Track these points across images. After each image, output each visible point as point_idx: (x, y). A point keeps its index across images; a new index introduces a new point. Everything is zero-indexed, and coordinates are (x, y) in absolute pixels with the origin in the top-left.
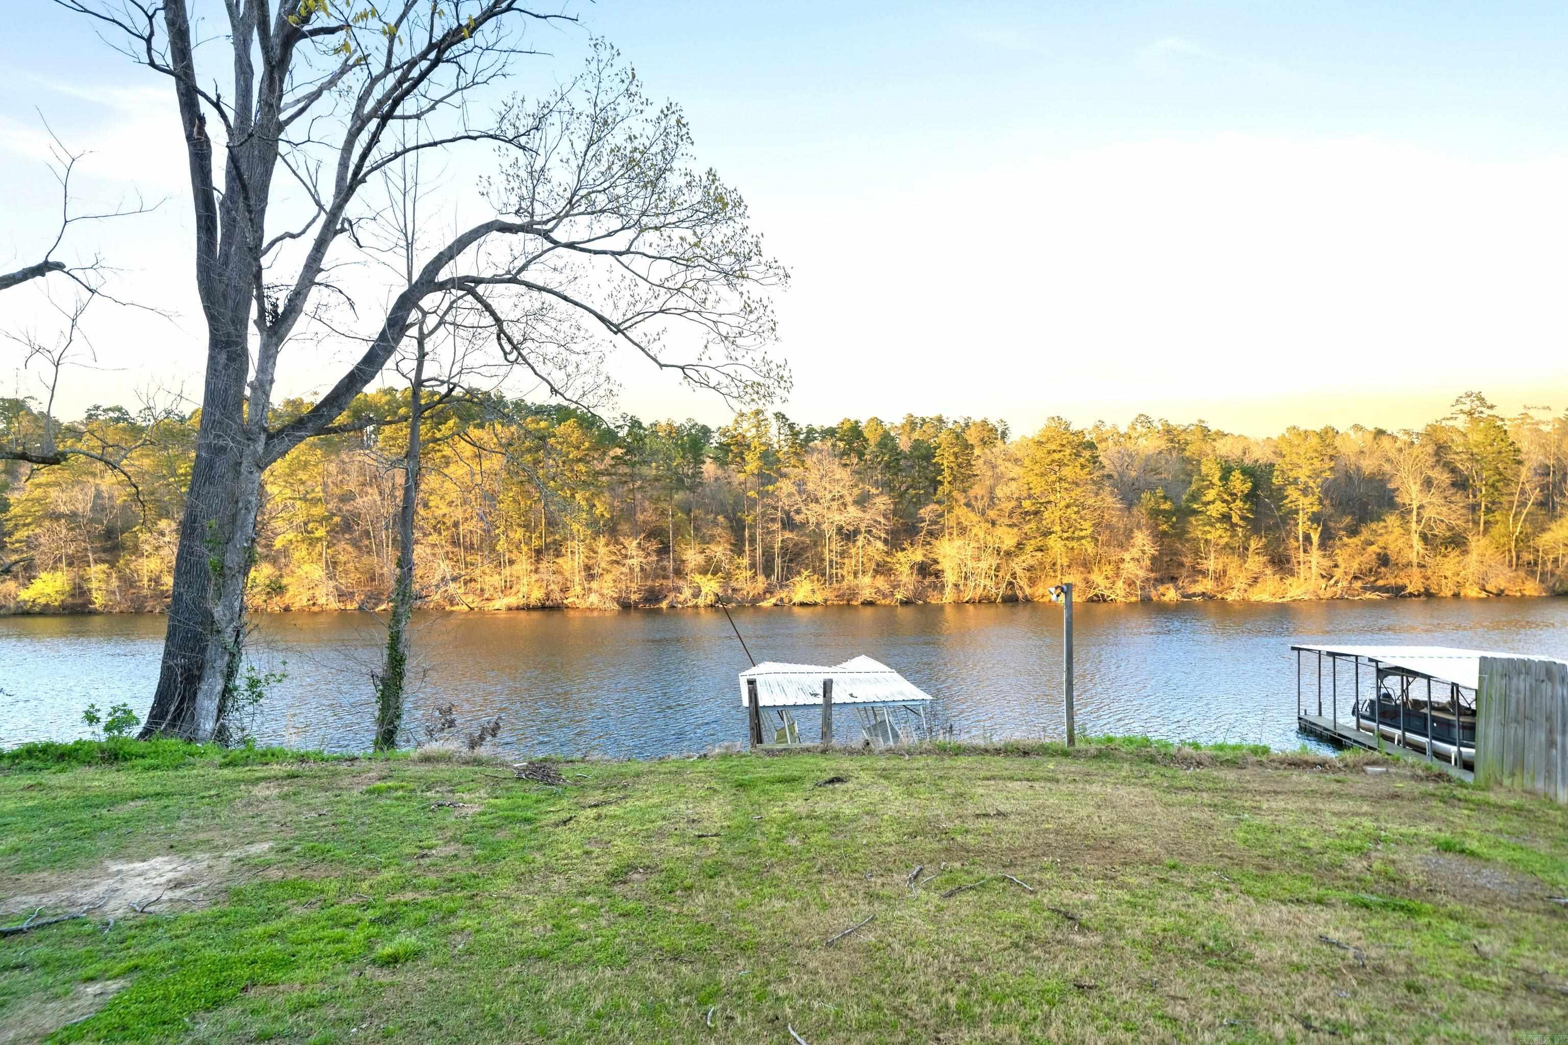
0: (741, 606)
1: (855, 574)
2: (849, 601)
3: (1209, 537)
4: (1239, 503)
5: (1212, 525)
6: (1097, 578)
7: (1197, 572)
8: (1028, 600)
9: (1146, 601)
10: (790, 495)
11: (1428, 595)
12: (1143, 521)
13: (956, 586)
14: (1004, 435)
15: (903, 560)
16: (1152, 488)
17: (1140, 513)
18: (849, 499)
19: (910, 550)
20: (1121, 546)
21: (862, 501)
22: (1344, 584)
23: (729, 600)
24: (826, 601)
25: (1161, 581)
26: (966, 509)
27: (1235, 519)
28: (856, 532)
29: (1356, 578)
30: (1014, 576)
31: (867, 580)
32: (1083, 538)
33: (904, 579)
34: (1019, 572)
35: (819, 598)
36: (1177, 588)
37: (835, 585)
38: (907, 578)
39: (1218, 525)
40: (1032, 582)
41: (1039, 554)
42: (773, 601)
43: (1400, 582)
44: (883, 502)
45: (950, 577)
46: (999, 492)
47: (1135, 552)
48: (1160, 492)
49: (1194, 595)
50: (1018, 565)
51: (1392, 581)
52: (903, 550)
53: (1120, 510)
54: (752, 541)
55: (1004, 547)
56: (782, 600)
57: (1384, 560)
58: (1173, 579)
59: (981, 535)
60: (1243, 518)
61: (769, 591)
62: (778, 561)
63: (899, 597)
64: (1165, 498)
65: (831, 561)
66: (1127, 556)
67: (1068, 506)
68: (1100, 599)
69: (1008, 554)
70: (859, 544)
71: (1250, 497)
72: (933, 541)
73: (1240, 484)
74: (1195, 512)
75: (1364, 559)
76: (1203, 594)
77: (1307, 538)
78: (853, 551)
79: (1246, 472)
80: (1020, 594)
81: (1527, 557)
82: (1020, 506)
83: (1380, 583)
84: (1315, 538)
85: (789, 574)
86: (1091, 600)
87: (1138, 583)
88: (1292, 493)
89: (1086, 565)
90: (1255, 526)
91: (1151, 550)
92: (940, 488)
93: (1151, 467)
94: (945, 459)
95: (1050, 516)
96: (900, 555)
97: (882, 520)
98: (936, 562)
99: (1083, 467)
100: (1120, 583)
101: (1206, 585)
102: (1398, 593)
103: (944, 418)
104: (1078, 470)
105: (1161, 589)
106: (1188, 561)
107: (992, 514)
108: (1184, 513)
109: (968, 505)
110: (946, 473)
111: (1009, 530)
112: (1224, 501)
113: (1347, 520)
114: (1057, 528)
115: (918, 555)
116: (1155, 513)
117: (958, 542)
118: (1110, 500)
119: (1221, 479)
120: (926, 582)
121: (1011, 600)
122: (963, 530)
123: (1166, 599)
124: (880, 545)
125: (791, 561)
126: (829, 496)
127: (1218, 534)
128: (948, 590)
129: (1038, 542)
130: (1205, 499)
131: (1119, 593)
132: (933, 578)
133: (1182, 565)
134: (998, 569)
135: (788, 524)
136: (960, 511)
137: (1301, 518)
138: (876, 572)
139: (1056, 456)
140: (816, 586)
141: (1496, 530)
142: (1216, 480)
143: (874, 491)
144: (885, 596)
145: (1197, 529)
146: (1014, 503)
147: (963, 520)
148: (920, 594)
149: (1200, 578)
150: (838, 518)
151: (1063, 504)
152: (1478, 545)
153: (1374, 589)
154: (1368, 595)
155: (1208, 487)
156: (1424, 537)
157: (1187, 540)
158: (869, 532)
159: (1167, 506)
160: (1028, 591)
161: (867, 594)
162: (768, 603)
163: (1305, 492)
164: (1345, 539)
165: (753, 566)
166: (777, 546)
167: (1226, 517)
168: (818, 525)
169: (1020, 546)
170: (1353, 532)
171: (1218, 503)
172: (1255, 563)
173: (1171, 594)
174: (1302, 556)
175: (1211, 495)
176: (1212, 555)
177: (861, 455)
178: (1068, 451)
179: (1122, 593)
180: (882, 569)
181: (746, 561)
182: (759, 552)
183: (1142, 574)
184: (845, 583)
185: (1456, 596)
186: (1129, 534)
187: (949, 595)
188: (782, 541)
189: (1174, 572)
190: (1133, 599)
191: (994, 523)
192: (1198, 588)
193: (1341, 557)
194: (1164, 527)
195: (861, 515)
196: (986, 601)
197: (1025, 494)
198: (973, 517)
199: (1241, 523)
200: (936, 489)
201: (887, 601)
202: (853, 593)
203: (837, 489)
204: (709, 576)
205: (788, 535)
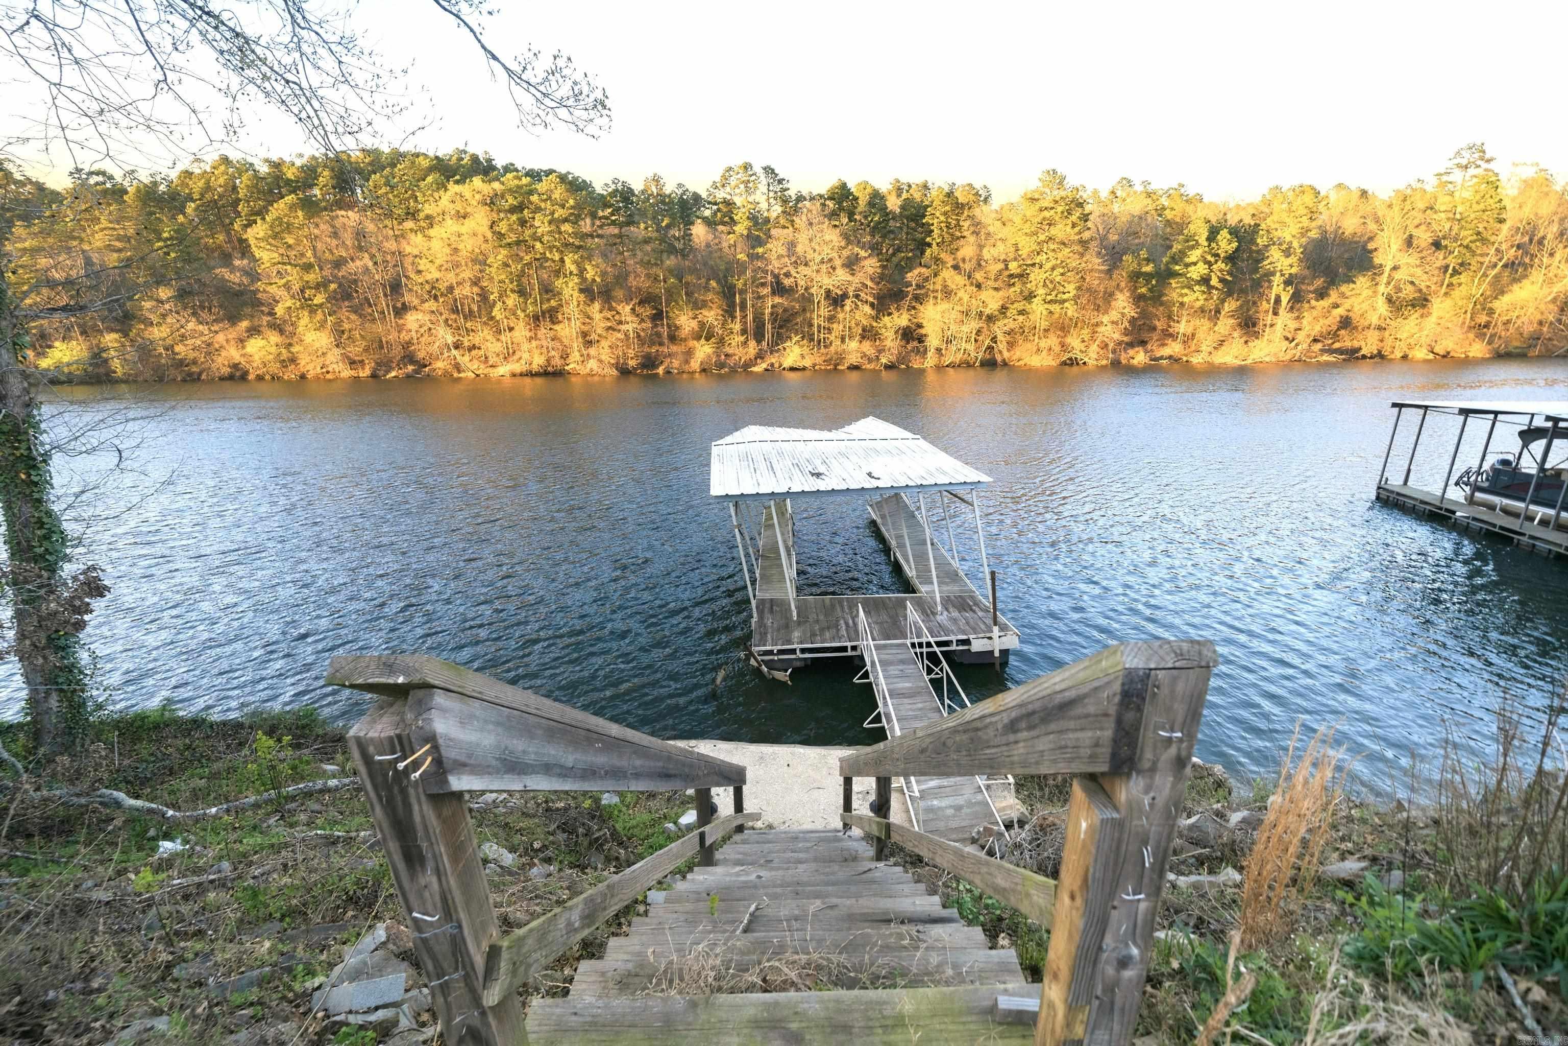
0: (733, 371)
1: (843, 340)
2: (836, 365)
3: (1186, 299)
4: (1221, 265)
5: (1190, 287)
6: (1074, 341)
7: (1168, 335)
8: (1005, 364)
9: (1116, 364)
10: (779, 257)
11: (1380, 355)
12: (1123, 284)
13: (939, 350)
14: (986, 200)
15: (889, 325)
16: (1135, 253)
17: (1121, 276)
18: (838, 262)
19: (896, 314)
20: (1098, 309)
21: (851, 264)
22: (1305, 346)
23: (721, 365)
24: (814, 365)
25: (1131, 345)
26: (952, 272)
27: (1214, 282)
28: (845, 296)
29: (1315, 340)
30: (994, 339)
31: (853, 345)
32: (1064, 301)
33: (889, 343)
34: (1000, 337)
35: (807, 363)
36: (1146, 352)
37: (823, 350)
38: (891, 342)
39: (1197, 288)
40: (1011, 345)
41: (1021, 318)
42: (764, 366)
43: (1356, 344)
44: (871, 265)
45: (933, 341)
46: (987, 254)
47: (1114, 315)
48: (1144, 254)
49: (1162, 358)
50: (999, 328)
51: (1348, 344)
52: (890, 314)
53: (1100, 271)
54: (743, 306)
55: (988, 311)
56: (772, 365)
57: (1346, 323)
58: (1143, 343)
59: (966, 298)
60: (1222, 280)
61: (760, 356)
62: (769, 327)
63: (884, 361)
64: (1148, 260)
65: (819, 326)
66: (1105, 319)
67: (1053, 269)
68: (1072, 362)
69: (990, 319)
70: (847, 308)
71: (1231, 259)
72: (918, 306)
73: (1226, 244)
74: (1176, 274)
75: (1327, 322)
76: (1170, 357)
77: (1278, 300)
78: (841, 316)
79: (1234, 232)
80: (999, 358)
81: (1483, 319)
82: (1007, 268)
83: (1337, 345)
84: (1285, 299)
85: (779, 338)
86: (1064, 363)
87: (1111, 346)
88: (1275, 254)
89: (1063, 328)
90: (1230, 288)
91: (1131, 311)
92: (928, 252)
93: (1132, 231)
94: (936, 219)
95: (1037, 276)
96: (886, 319)
97: (869, 283)
98: (920, 326)
99: (1074, 225)
100: (1094, 347)
101: (1174, 348)
102: (1352, 356)
103: (930, 185)
104: (1068, 229)
105: (1131, 352)
106: (1160, 325)
107: (979, 276)
108: (1165, 275)
109: (956, 267)
110: (936, 232)
111: (995, 293)
112: (1207, 262)
113: (1319, 282)
114: (1041, 291)
115: (902, 319)
116: (1135, 276)
117: (944, 306)
118: (1094, 262)
119: (1208, 239)
120: (909, 347)
121: (990, 364)
122: (948, 293)
123: (1135, 362)
124: (867, 309)
125: (781, 327)
126: (818, 259)
127: (1195, 297)
128: (929, 354)
129: (1019, 306)
130: (1187, 260)
131: (1092, 356)
132: (915, 343)
133: (1154, 329)
134: (979, 332)
135: (779, 289)
136: (947, 274)
137: (1277, 280)
138: (863, 337)
139: (1046, 214)
140: (806, 350)
141: (1456, 293)
142: (1203, 240)
143: (863, 253)
144: (870, 360)
145: (1175, 292)
146: (1001, 266)
147: (949, 283)
148: (903, 358)
149: (1170, 341)
150: (827, 282)
151: (1048, 266)
152: (1440, 307)
153: (1331, 351)
154: (1326, 358)
155: (1192, 248)
156: (1390, 300)
157: (1162, 304)
158: (857, 296)
159: (1148, 268)
160: (1006, 355)
161: (853, 359)
162: (759, 368)
163: (1287, 253)
164: (1313, 302)
165: (744, 332)
166: (768, 311)
167: (1205, 281)
168: (806, 289)
169: (1004, 309)
170: (1322, 294)
171: (1201, 264)
172: (1225, 324)
173: (1139, 357)
174: (1270, 318)
175: (1194, 255)
176: (1184, 319)
177: (851, 215)
178: (1060, 209)
179: (1094, 356)
180: (869, 334)
181: (737, 327)
182: (750, 317)
183: (1117, 336)
184: (832, 349)
185: (1405, 357)
186: (1109, 296)
187: (931, 360)
188: (773, 306)
189: (1145, 336)
190: (1104, 362)
191: (979, 286)
192: (1166, 351)
193: (1308, 317)
194: (1143, 290)
195: (850, 278)
196: (967, 365)
197: (1012, 256)
198: (960, 280)
199: (1220, 286)
200: (923, 253)
201: (872, 366)
202: (840, 358)
203: (826, 251)
204: (703, 341)
205: (777, 300)
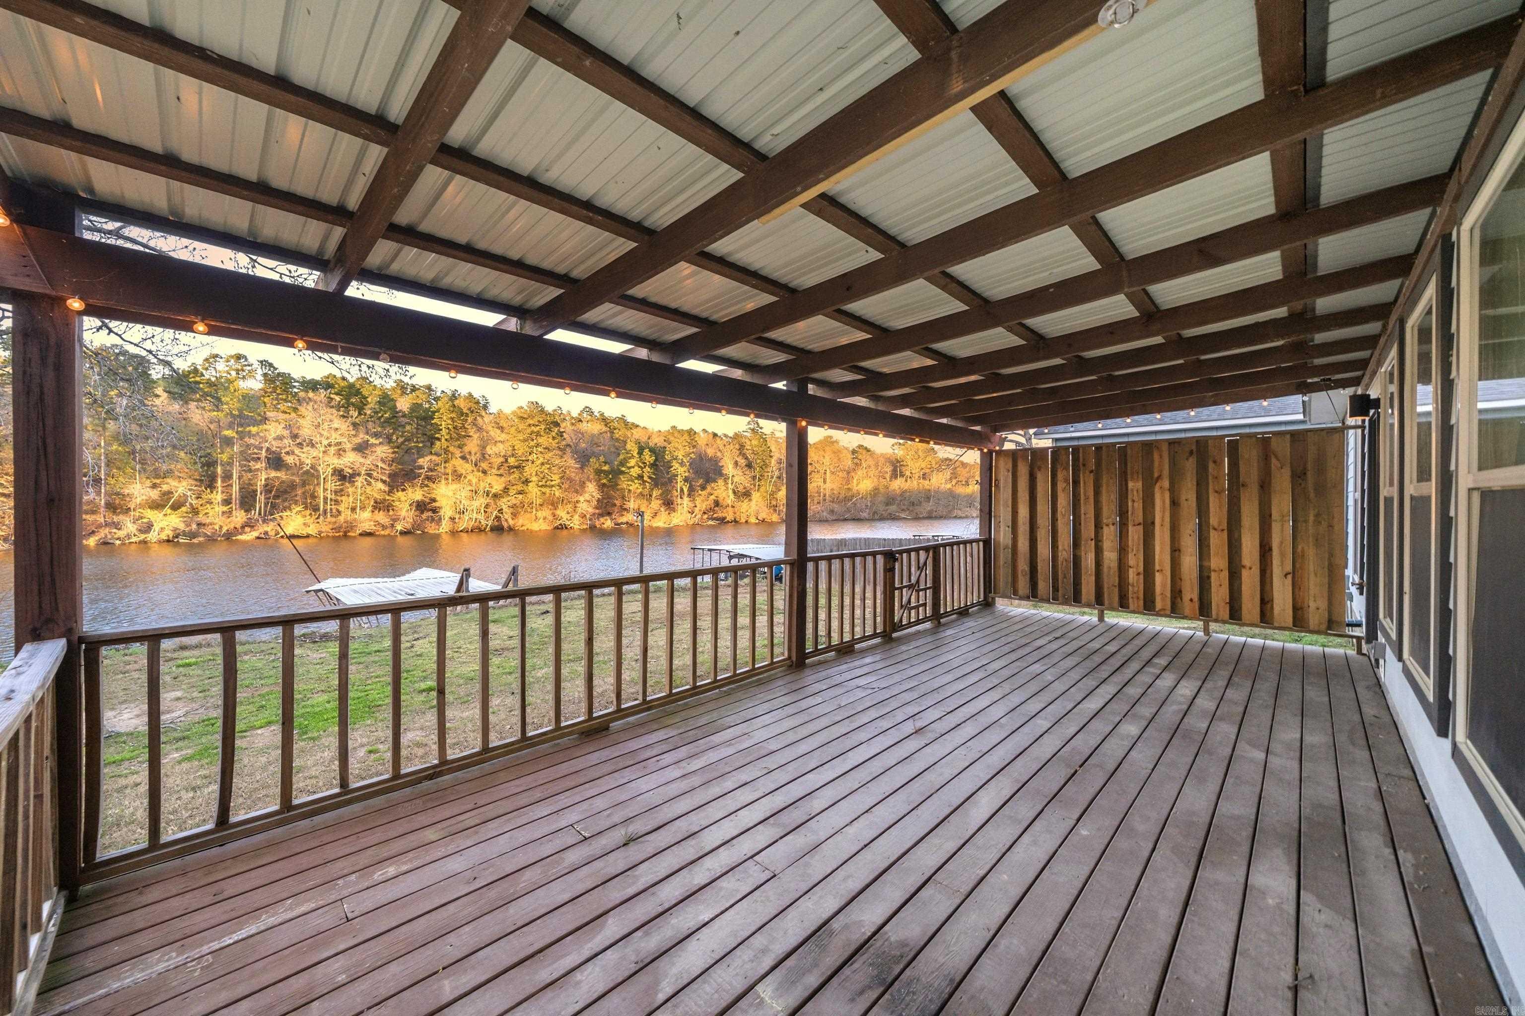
0: (212, 539)
1: (353, 509)
2: (345, 533)
3: (631, 488)
4: (648, 469)
5: (633, 481)
6: (562, 513)
7: (624, 510)
8: (511, 529)
9: (593, 528)
10: (280, 438)
11: (735, 521)
12: (591, 477)
13: (452, 519)
14: (485, 407)
15: (403, 499)
16: (597, 457)
17: (589, 471)
18: (348, 446)
19: (410, 490)
20: (577, 492)
21: (361, 448)
22: (699, 516)
23: (193, 535)
24: (320, 533)
25: (601, 515)
26: (461, 461)
27: (646, 478)
28: (355, 474)
29: (704, 513)
30: (501, 511)
31: (367, 514)
32: (553, 486)
33: (403, 513)
34: (504, 507)
35: (312, 530)
36: (612, 519)
37: (329, 519)
38: (406, 514)
39: (636, 481)
40: (515, 515)
41: (520, 496)
42: (255, 534)
43: (724, 515)
44: (383, 451)
45: (447, 512)
46: (490, 450)
47: (587, 496)
48: (602, 459)
49: (622, 523)
50: (504, 503)
51: (720, 515)
52: (403, 490)
53: (577, 468)
54: (227, 476)
55: (493, 491)
56: (266, 533)
57: (717, 503)
58: (609, 514)
59: (474, 481)
60: (650, 478)
61: (249, 525)
62: (261, 498)
63: (399, 528)
64: (606, 463)
65: (325, 499)
66: (582, 499)
67: (543, 464)
68: (562, 527)
69: (495, 496)
70: (359, 484)
71: (653, 465)
72: (431, 484)
73: (648, 458)
74: (623, 473)
75: (708, 503)
76: (627, 523)
77: (682, 490)
78: (351, 490)
79: (652, 451)
80: (505, 525)
81: (774, 503)
82: (506, 461)
83: (715, 516)
84: (685, 490)
85: (273, 508)
86: (557, 528)
87: (588, 516)
88: (675, 465)
89: (554, 504)
90: (656, 483)
91: (597, 495)
92: (438, 443)
93: (595, 442)
94: (444, 421)
95: (530, 470)
96: (400, 494)
97: (380, 464)
98: (434, 500)
99: (554, 438)
100: (576, 517)
101: (629, 517)
102: (722, 521)
103: (433, 387)
104: (551, 440)
105: (602, 520)
106: (618, 503)
107: (484, 465)
108: (616, 473)
109: (463, 458)
110: (444, 432)
111: (498, 478)
112: (639, 467)
113: (701, 481)
114: (534, 479)
115: (417, 494)
116: (598, 472)
117: (454, 486)
118: (571, 462)
119: (638, 453)
120: (424, 516)
121: (498, 529)
122: (458, 476)
123: (605, 526)
124: (380, 485)
125: (276, 497)
126: (325, 442)
127: (635, 487)
128: (444, 522)
129: (520, 487)
130: (628, 465)
131: (576, 523)
132: (430, 514)
133: (615, 505)
134: (487, 506)
135: (276, 462)
136: (457, 463)
137: (679, 479)
138: (375, 508)
139: (533, 429)
140: (308, 520)
141: (762, 489)
142: (635, 454)
143: (373, 441)
144: (384, 527)
145: (624, 483)
146: (502, 459)
147: (459, 468)
148: (417, 526)
149: (625, 513)
150: (337, 462)
151: (539, 462)
152: (755, 496)
153: (713, 519)
154: (711, 522)
155: (630, 458)
156: (734, 492)
157: (618, 490)
158: (370, 475)
159: (606, 468)
160: (511, 522)
161: (368, 526)
162: (249, 536)
163: (682, 464)
164: (700, 492)
165: (227, 502)
166: (260, 484)
167: (640, 477)
168: (313, 467)
169: (506, 490)
170: (703, 488)
171: (636, 468)
172: (656, 504)
173: (608, 523)
174: (679, 501)
175: (632, 462)
176: (632, 500)
177: (360, 409)
178: (543, 427)
179: (577, 523)
180: (381, 506)
181: (218, 497)
182: (235, 488)
183: (591, 510)
184: (341, 518)
185: (746, 522)
186: (583, 484)
187: (445, 526)
188: (266, 480)
189: (610, 509)
190: (585, 527)
191: (484, 472)
192: (624, 519)
193: (698, 501)
194: (604, 481)
195: (362, 460)
196: (478, 530)
197: (509, 453)
198: (468, 467)
199: (649, 480)
200: (432, 444)
201: (386, 532)
202: (351, 526)
203: (335, 437)
204: (167, 510)
205: (273, 474)
